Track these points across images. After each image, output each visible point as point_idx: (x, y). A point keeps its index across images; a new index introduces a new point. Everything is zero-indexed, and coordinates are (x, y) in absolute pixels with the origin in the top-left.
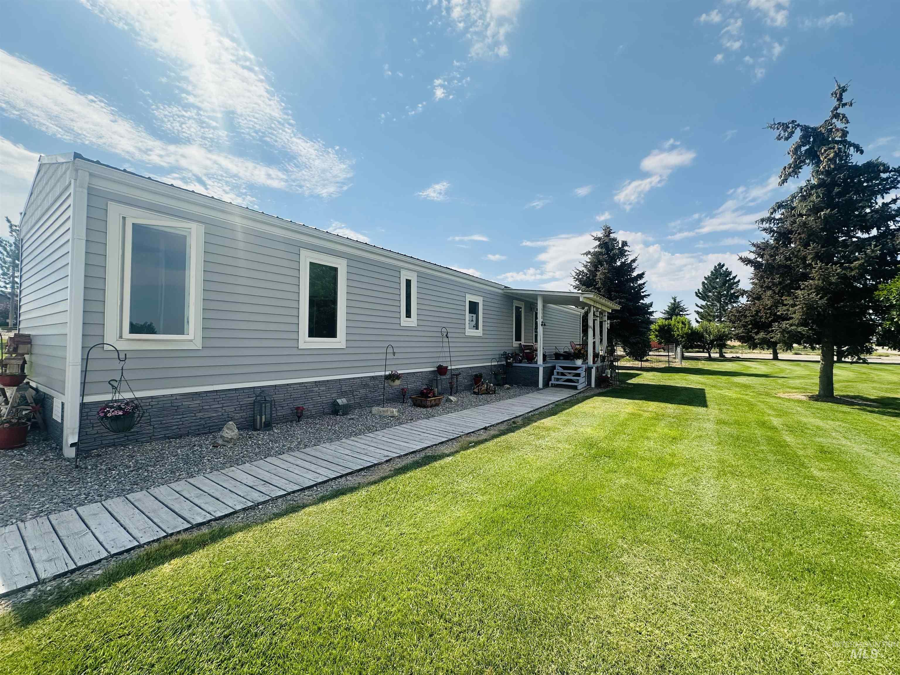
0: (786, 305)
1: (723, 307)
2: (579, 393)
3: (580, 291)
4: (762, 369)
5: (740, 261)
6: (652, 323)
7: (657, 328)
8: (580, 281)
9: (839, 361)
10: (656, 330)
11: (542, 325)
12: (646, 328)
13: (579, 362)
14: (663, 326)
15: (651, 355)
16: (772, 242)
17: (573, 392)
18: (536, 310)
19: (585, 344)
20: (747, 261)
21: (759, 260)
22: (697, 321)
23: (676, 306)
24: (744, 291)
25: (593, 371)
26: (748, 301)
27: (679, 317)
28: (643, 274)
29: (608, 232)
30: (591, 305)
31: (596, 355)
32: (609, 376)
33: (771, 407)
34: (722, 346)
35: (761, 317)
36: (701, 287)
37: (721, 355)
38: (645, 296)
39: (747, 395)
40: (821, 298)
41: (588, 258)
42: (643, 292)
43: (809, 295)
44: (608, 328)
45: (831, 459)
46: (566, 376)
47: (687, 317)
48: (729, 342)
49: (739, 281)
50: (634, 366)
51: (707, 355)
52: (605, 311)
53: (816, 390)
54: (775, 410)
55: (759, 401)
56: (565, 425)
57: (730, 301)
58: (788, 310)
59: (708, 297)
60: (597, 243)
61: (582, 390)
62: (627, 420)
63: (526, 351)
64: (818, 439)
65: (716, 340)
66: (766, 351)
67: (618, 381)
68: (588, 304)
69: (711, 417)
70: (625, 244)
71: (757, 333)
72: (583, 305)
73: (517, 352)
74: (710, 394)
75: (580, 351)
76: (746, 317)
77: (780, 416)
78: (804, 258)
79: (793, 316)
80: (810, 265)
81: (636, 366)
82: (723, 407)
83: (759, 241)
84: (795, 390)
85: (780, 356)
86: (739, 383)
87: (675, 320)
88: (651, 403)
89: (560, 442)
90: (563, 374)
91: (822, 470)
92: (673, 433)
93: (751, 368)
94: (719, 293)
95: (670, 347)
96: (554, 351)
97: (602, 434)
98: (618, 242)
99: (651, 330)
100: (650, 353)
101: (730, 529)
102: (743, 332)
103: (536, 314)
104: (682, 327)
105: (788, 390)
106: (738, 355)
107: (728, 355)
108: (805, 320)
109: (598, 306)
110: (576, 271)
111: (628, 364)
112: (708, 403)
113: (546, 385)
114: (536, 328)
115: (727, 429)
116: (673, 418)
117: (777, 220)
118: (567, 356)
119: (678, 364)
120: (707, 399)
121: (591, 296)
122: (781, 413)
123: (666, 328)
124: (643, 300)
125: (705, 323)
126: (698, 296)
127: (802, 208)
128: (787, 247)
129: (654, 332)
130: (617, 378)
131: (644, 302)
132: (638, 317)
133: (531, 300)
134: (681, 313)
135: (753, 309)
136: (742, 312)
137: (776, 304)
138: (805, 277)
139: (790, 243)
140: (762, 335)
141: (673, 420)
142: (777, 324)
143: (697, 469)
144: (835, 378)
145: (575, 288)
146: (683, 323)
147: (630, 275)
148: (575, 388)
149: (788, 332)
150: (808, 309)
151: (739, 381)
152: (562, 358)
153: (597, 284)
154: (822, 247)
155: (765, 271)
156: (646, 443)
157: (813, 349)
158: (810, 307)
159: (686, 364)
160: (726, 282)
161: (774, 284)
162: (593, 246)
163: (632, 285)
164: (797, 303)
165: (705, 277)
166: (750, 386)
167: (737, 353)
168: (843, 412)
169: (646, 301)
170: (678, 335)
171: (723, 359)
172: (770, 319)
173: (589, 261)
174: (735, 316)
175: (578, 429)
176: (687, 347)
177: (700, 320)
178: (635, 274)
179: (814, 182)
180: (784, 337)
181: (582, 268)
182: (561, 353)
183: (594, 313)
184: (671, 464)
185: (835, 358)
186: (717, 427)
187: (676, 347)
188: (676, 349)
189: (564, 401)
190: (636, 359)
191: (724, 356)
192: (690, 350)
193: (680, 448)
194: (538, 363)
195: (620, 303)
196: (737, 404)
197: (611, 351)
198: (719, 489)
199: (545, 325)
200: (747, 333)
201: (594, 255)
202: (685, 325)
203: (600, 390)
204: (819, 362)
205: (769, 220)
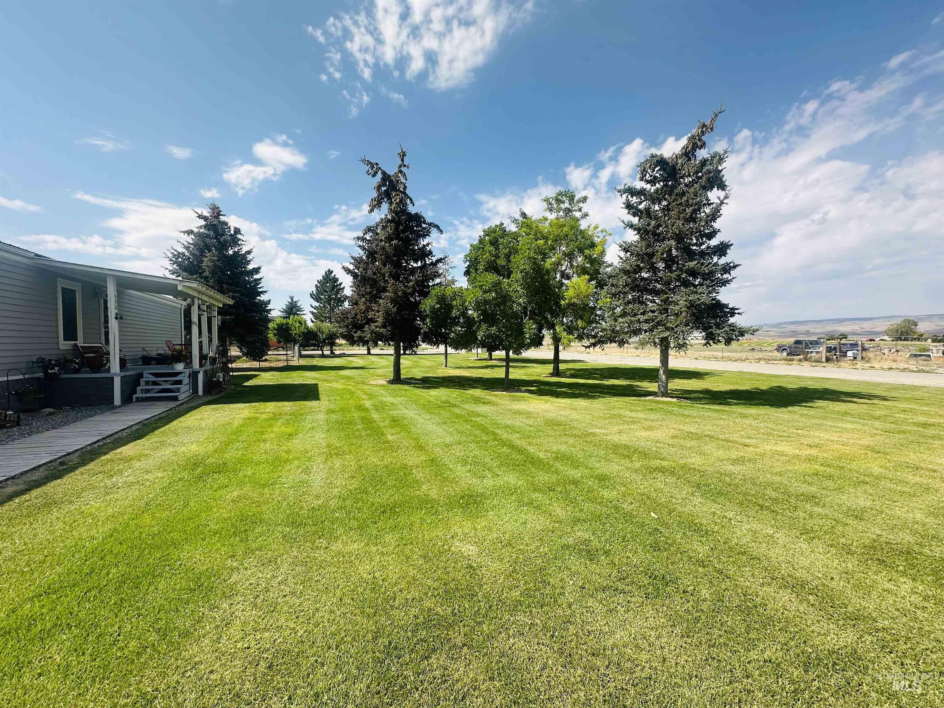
0: (373, 311)
1: (333, 310)
2: (180, 405)
3: (180, 278)
4: (358, 362)
5: (343, 270)
6: (270, 321)
7: (276, 326)
8: (179, 265)
9: (405, 354)
10: (274, 329)
11: (116, 318)
12: (263, 326)
13: (180, 367)
14: (281, 324)
15: (269, 355)
16: (364, 257)
17: (172, 405)
18: (104, 296)
19: (188, 344)
20: (348, 271)
21: (356, 271)
22: (312, 321)
23: (293, 305)
24: (346, 296)
25: (201, 376)
26: (349, 305)
27: (296, 316)
28: (259, 268)
29: (217, 212)
30: (194, 297)
31: (203, 357)
32: (221, 380)
33: (365, 393)
34: (332, 344)
35: (358, 320)
36: (315, 289)
37: (332, 353)
38: (262, 292)
39: (349, 385)
40: (394, 307)
41: (190, 239)
42: (259, 288)
43: (387, 303)
44: (218, 325)
45: (398, 425)
46: (160, 385)
47: (303, 316)
48: (337, 341)
49: (344, 288)
50: (252, 367)
51: (320, 352)
52: (214, 305)
53: (391, 376)
54: (367, 394)
55: (358, 389)
56: (157, 447)
57: (337, 304)
58: (375, 315)
59: (321, 299)
60: (203, 222)
61: (186, 400)
62: (242, 426)
63: (86, 355)
64: (391, 412)
65: (327, 339)
66: (361, 348)
67: (233, 385)
68: (191, 295)
69: (323, 409)
70: (237, 231)
71: (356, 332)
72: (184, 296)
73: (69, 357)
74: (323, 388)
75: (180, 352)
76: (348, 318)
77: (370, 399)
78: (384, 275)
79: (378, 319)
80: (387, 281)
81: (254, 367)
82: (332, 398)
83: (356, 255)
84: (379, 378)
85: (372, 352)
86: (344, 376)
87: (292, 319)
88: (268, 404)
89: (147, 472)
90: (155, 383)
91: (393, 434)
92: (289, 430)
93: (353, 362)
94: (329, 296)
95: (289, 345)
96: (140, 353)
97: (211, 447)
98: (229, 227)
99: (269, 328)
100: (269, 353)
101: (333, 503)
102: (346, 332)
103: (106, 302)
104: (299, 327)
105: (376, 378)
106: (344, 352)
107: (337, 352)
108: (385, 323)
109: (204, 298)
110: (172, 251)
111: (245, 366)
112: (321, 396)
113: (127, 399)
114: (106, 322)
115: (334, 417)
116: (290, 415)
117: (368, 240)
118: (162, 360)
119: (295, 362)
120: (320, 392)
121: (195, 285)
122: (371, 396)
123: (284, 327)
124: (260, 296)
125: (319, 323)
126: (312, 298)
127: (382, 235)
128: (374, 264)
129: (272, 330)
130: (232, 381)
131: (261, 299)
132: (255, 314)
133: (97, 282)
134: (298, 313)
135: (353, 312)
136: (345, 314)
137: (368, 309)
138: (384, 290)
139: (376, 261)
140: (359, 333)
141: (290, 417)
142: (367, 326)
143: (309, 459)
144: (401, 366)
145: (173, 274)
146: (300, 322)
147: (245, 267)
148: (175, 399)
149: (375, 333)
150: (386, 315)
151: (344, 374)
152: (153, 362)
153: (203, 272)
154: (394, 268)
155: (360, 281)
156: (262, 445)
157: (389, 345)
158: (387, 313)
159: (303, 362)
160: (334, 287)
161: (366, 293)
162: (197, 224)
163: (247, 279)
164: (380, 310)
165: (318, 281)
166: (352, 378)
167: (343, 350)
168: (406, 390)
169: (263, 298)
170: (296, 334)
171: (333, 355)
172: (364, 322)
173: (191, 242)
174: (340, 317)
175: (177, 449)
176: (304, 346)
177: (314, 320)
178: (250, 267)
179: (389, 217)
180: (373, 336)
181: (181, 250)
182: (153, 356)
183: (199, 307)
184: (287, 461)
185: (402, 352)
186: (327, 416)
187: (294, 346)
188: (294, 348)
189: (157, 418)
190: (255, 360)
191: (334, 353)
192: (306, 348)
193: (296, 444)
194: (112, 371)
195: (233, 298)
196: (343, 394)
197: (223, 352)
198: (327, 470)
199: (121, 318)
200: (349, 332)
201: (199, 236)
202: (301, 324)
203: (210, 398)
204: (393, 355)
205: (363, 239)
